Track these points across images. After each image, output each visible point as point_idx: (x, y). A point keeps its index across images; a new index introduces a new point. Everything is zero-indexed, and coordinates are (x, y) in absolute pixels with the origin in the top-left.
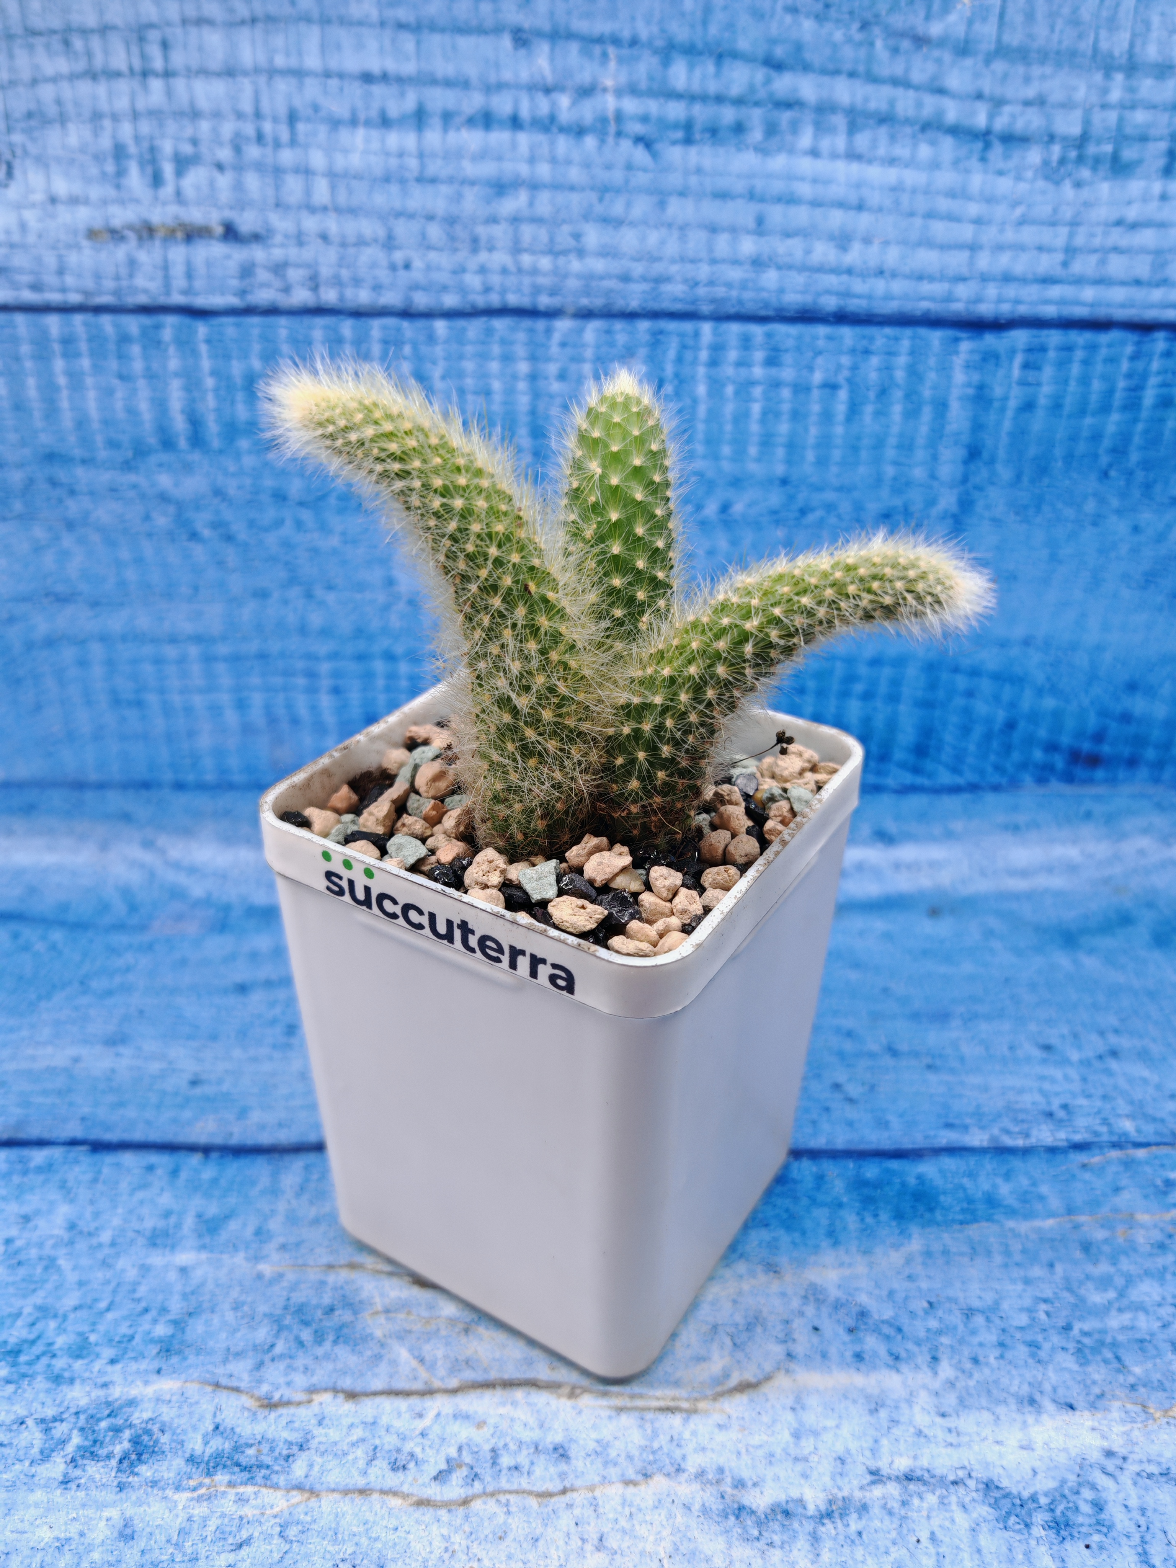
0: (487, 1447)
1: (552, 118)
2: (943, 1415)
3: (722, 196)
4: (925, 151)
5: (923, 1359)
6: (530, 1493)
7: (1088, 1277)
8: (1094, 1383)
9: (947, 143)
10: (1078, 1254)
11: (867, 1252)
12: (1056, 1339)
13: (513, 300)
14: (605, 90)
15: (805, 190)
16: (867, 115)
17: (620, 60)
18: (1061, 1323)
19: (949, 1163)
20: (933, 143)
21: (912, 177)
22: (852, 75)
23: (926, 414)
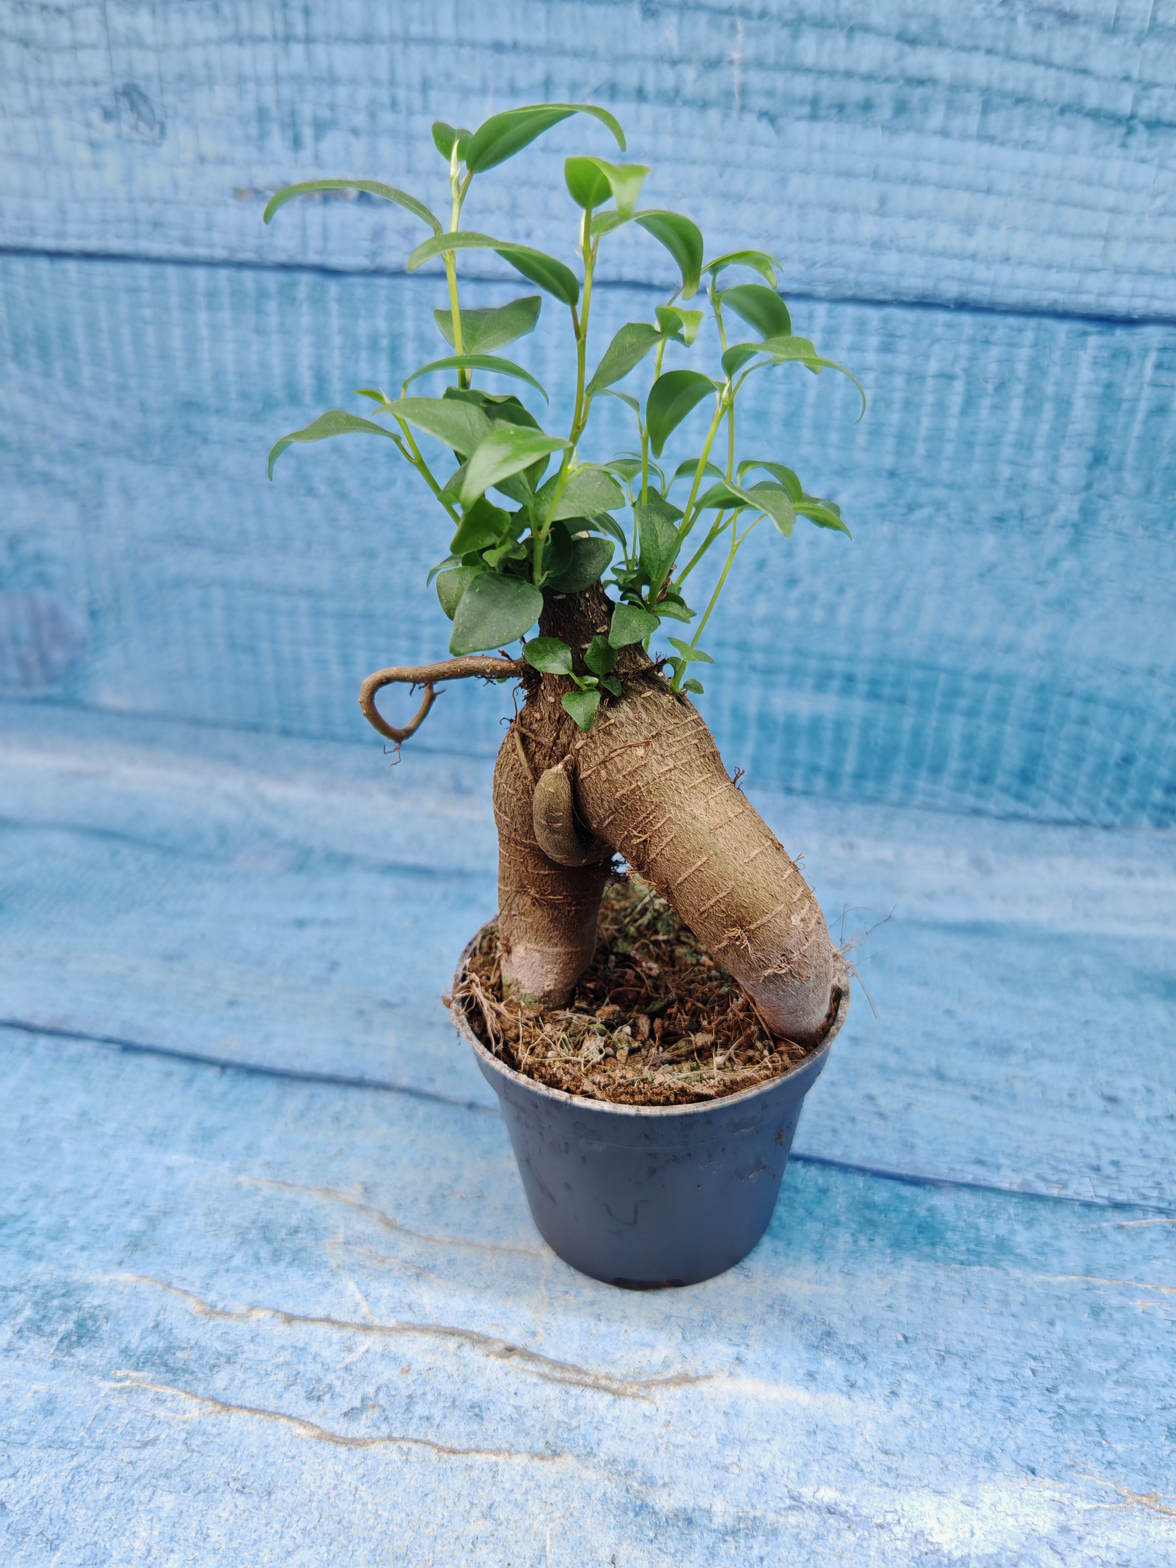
0: (405, 1393)
1: (677, 91)
3: (846, 174)
4: (1061, 135)
5: (880, 1391)
6: (434, 1445)
7: (1090, 1342)
9: (1087, 126)
10: (1085, 1317)
11: (849, 1274)
12: (1037, 1400)
14: (731, 63)
15: (931, 171)
16: (1004, 95)
17: (748, 33)
18: (1047, 1383)
19: (968, 1199)
20: (1070, 127)
21: (1045, 162)
22: (990, 52)
23: (1048, 411)
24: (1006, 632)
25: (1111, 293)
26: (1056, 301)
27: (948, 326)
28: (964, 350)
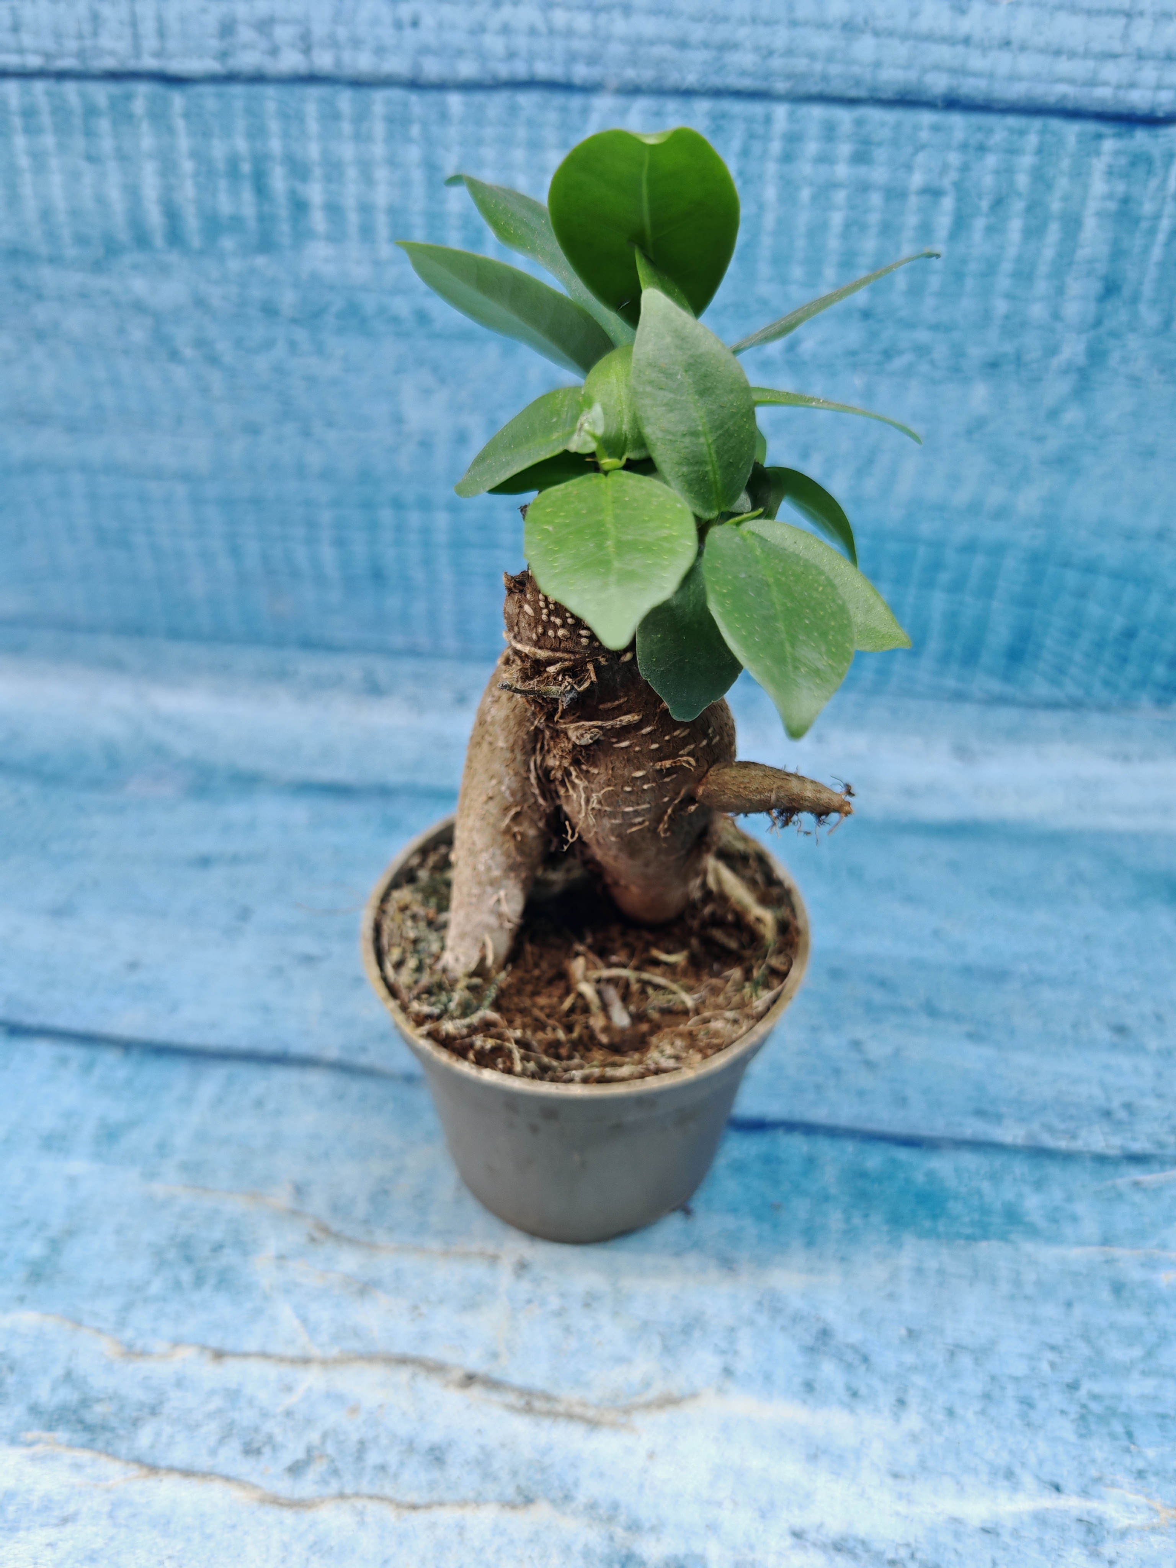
0: (355, 1437)
2: (896, 1476)
5: (886, 1400)
6: (390, 1501)
7: (1112, 1326)
8: (1093, 1461)
10: (1106, 1295)
11: (843, 1259)
12: (1058, 1399)
13: (542, 70)
18: (1068, 1378)
19: (969, 1160)
23: (1054, 232)
24: (996, 495)
25: (1132, 85)
26: (1065, 96)
27: (935, 128)
28: (954, 158)
